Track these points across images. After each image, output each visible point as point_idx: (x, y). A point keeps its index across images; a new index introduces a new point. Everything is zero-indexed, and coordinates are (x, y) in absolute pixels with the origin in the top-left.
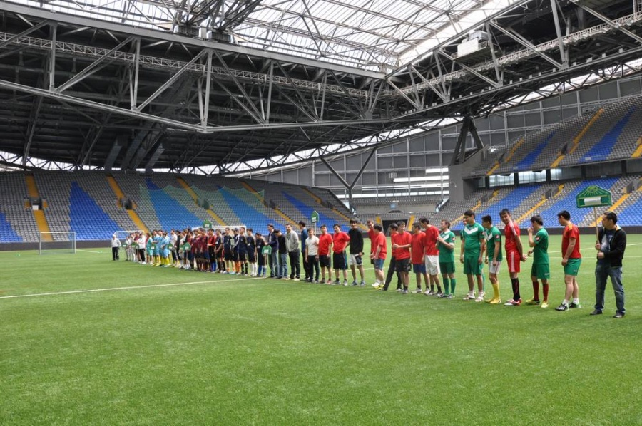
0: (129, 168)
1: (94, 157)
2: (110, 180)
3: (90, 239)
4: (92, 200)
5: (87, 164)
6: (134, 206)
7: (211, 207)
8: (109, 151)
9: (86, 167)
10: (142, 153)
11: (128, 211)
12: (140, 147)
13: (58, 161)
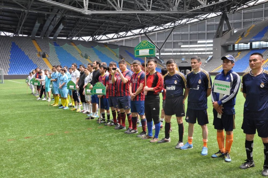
0: (44, 36)
1: (25, 30)
2: (34, 42)
3: (21, 74)
4: (23, 52)
5: (21, 34)
6: (47, 56)
7: (89, 58)
8: (33, 27)
9: (20, 35)
10: (52, 28)
11: (44, 59)
12: (50, 25)
13: (5, 31)
